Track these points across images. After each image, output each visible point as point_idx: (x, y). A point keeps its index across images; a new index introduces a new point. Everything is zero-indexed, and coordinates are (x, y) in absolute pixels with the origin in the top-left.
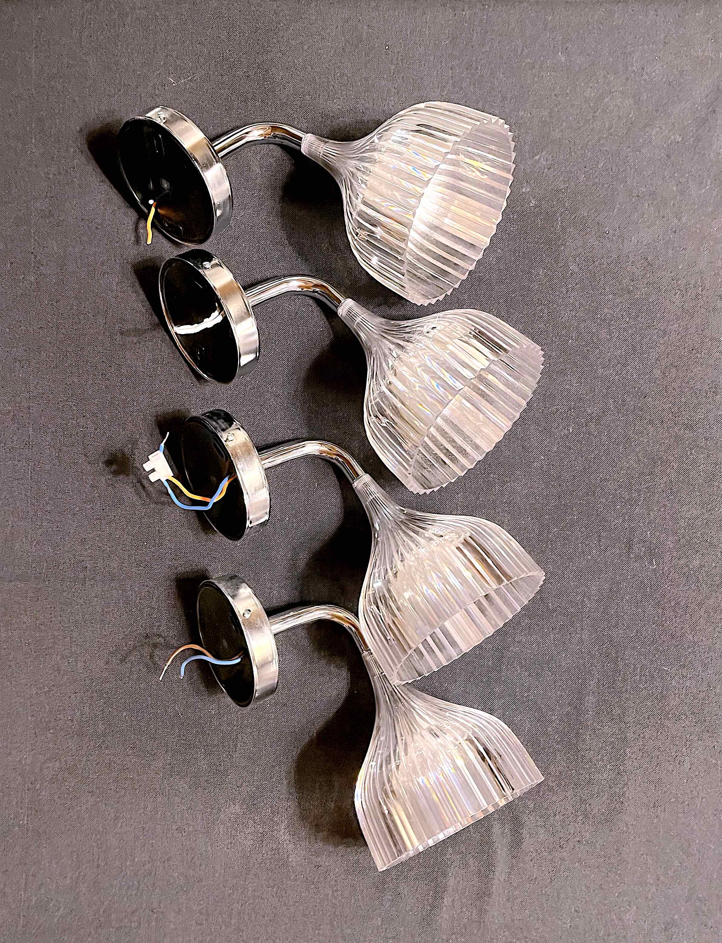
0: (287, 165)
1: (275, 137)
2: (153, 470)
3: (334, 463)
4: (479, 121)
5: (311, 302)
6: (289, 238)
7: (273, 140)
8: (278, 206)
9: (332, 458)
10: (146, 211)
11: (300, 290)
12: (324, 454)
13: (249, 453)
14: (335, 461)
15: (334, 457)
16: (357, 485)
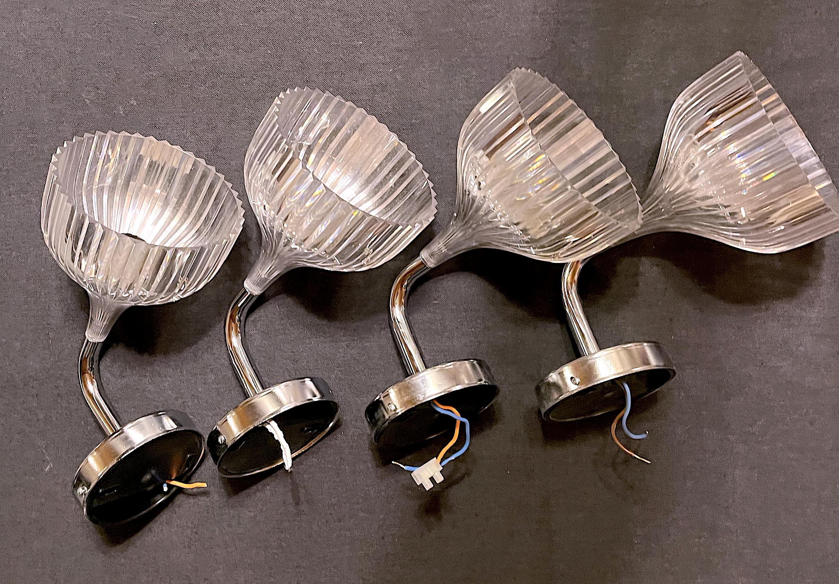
0: (119, 350)
1: (92, 368)
2: (432, 479)
3: (411, 287)
4: (55, 186)
5: (251, 319)
6: (190, 345)
7: (96, 369)
8: (159, 357)
9: (406, 292)
10: (174, 489)
11: (239, 334)
12: (403, 300)
13: (407, 388)
14: (408, 288)
15: (404, 290)
16: (431, 264)
